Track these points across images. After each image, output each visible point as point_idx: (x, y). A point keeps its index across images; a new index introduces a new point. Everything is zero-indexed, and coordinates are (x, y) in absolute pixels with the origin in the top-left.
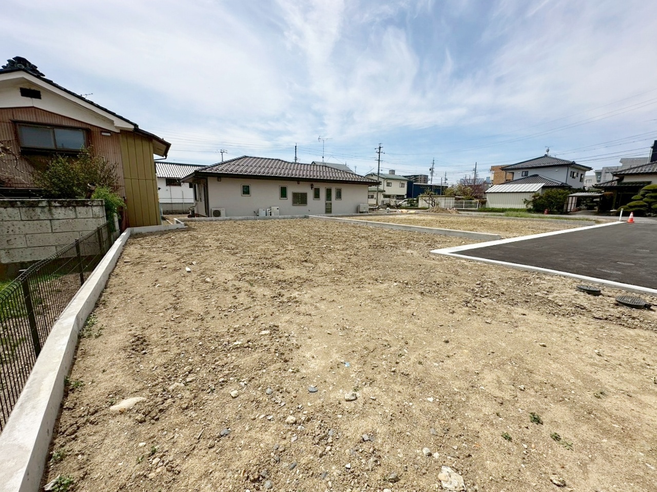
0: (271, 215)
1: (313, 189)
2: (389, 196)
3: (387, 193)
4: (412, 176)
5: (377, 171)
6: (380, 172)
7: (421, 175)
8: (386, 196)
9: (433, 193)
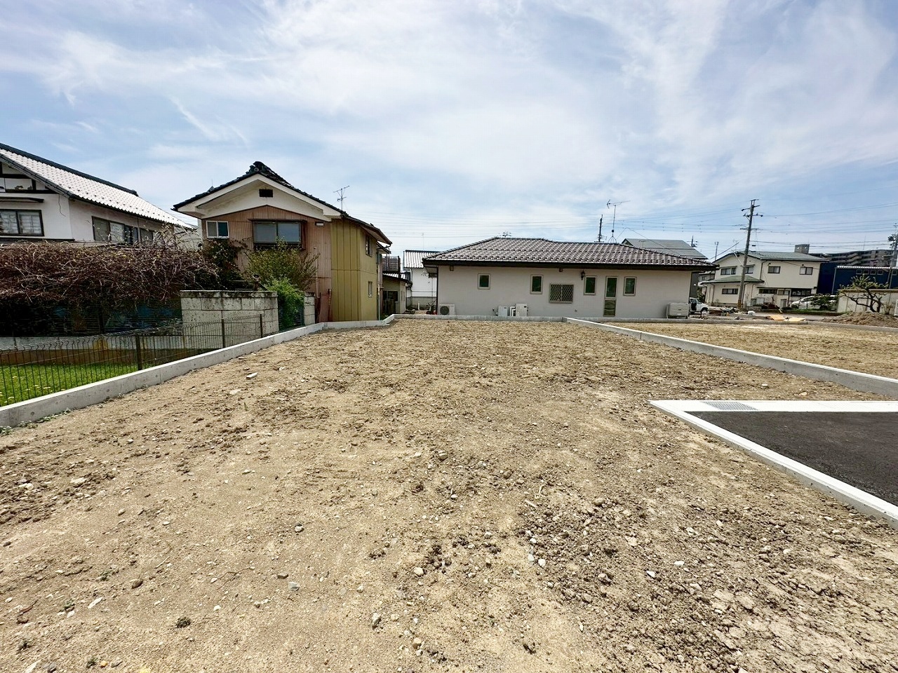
0: (514, 315)
1: (585, 279)
2: (773, 291)
3: (767, 285)
4: (852, 253)
5: (745, 247)
6: (751, 248)
7: (877, 252)
8: (764, 291)
9: (875, 285)
